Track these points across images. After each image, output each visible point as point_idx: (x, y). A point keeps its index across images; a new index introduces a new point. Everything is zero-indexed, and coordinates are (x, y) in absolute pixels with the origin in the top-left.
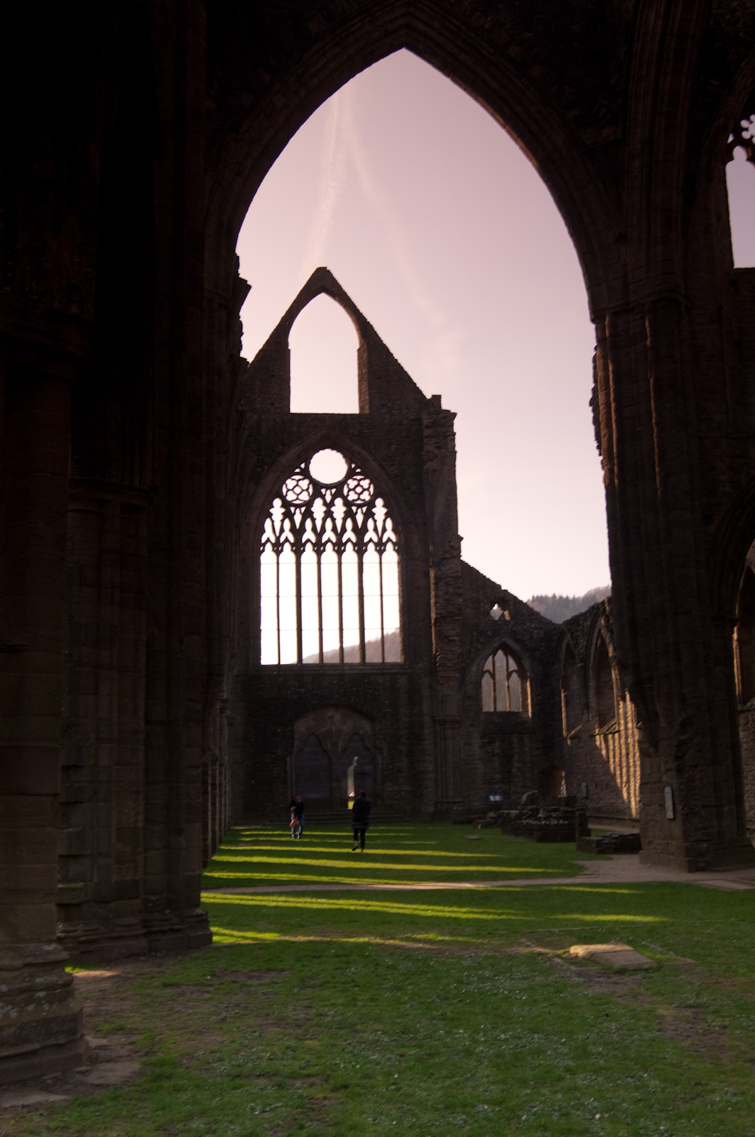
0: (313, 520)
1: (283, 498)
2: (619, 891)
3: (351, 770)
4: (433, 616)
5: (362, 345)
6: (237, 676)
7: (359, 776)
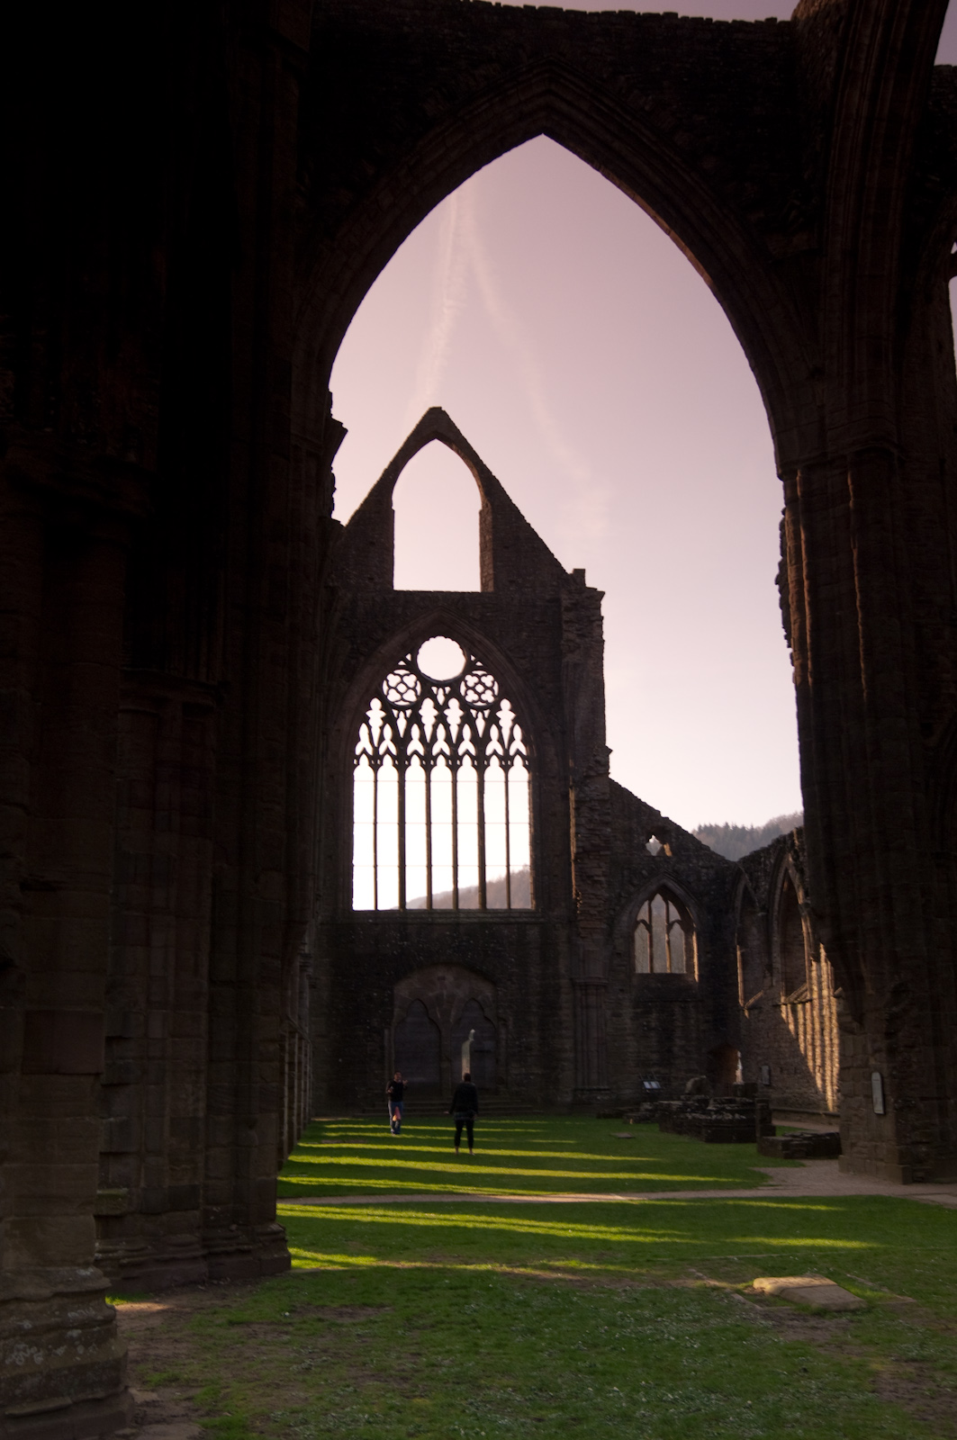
0: (421, 726)
1: (383, 699)
2: (814, 1208)
3: (466, 1047)
4: (573, 849)
5: (485, 506)
6: (321, 924)
7: (477, 1054)
